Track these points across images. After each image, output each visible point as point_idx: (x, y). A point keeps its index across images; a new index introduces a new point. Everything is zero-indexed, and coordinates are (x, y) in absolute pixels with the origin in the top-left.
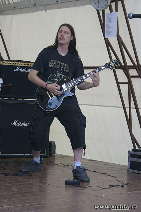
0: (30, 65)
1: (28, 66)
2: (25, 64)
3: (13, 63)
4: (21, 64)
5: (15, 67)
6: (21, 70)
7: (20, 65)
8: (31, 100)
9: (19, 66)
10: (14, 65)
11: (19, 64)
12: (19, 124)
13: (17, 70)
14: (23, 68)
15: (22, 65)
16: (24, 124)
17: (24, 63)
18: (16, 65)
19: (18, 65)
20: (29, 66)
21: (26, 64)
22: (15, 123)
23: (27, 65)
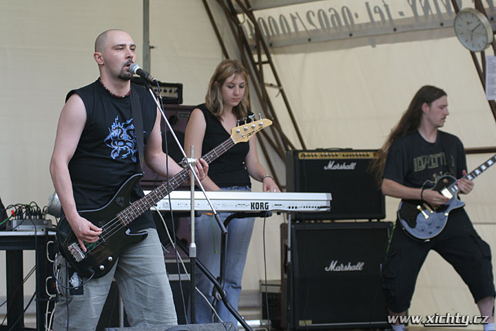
0: (354, 155)
1: (349, 158)
2: (344, 156)
3: (322, 155)
4: (336, 155)
5: (326, 162)
6: (337, 167)
7: (335, 158)
8: (358, 221)
9: (332, 160)
10: (324, 158)
11: (333, 156)
12: (341, 268)
13: (330, 166)
14: (340, 162)
15: (339, 157)
16: (349, 268)
17: (342, 153)
18: (328, 158)
19: (331, 158)
20: (352, 158)
21: (345, 154)
22: (332, 267)
23: (347, 156)
